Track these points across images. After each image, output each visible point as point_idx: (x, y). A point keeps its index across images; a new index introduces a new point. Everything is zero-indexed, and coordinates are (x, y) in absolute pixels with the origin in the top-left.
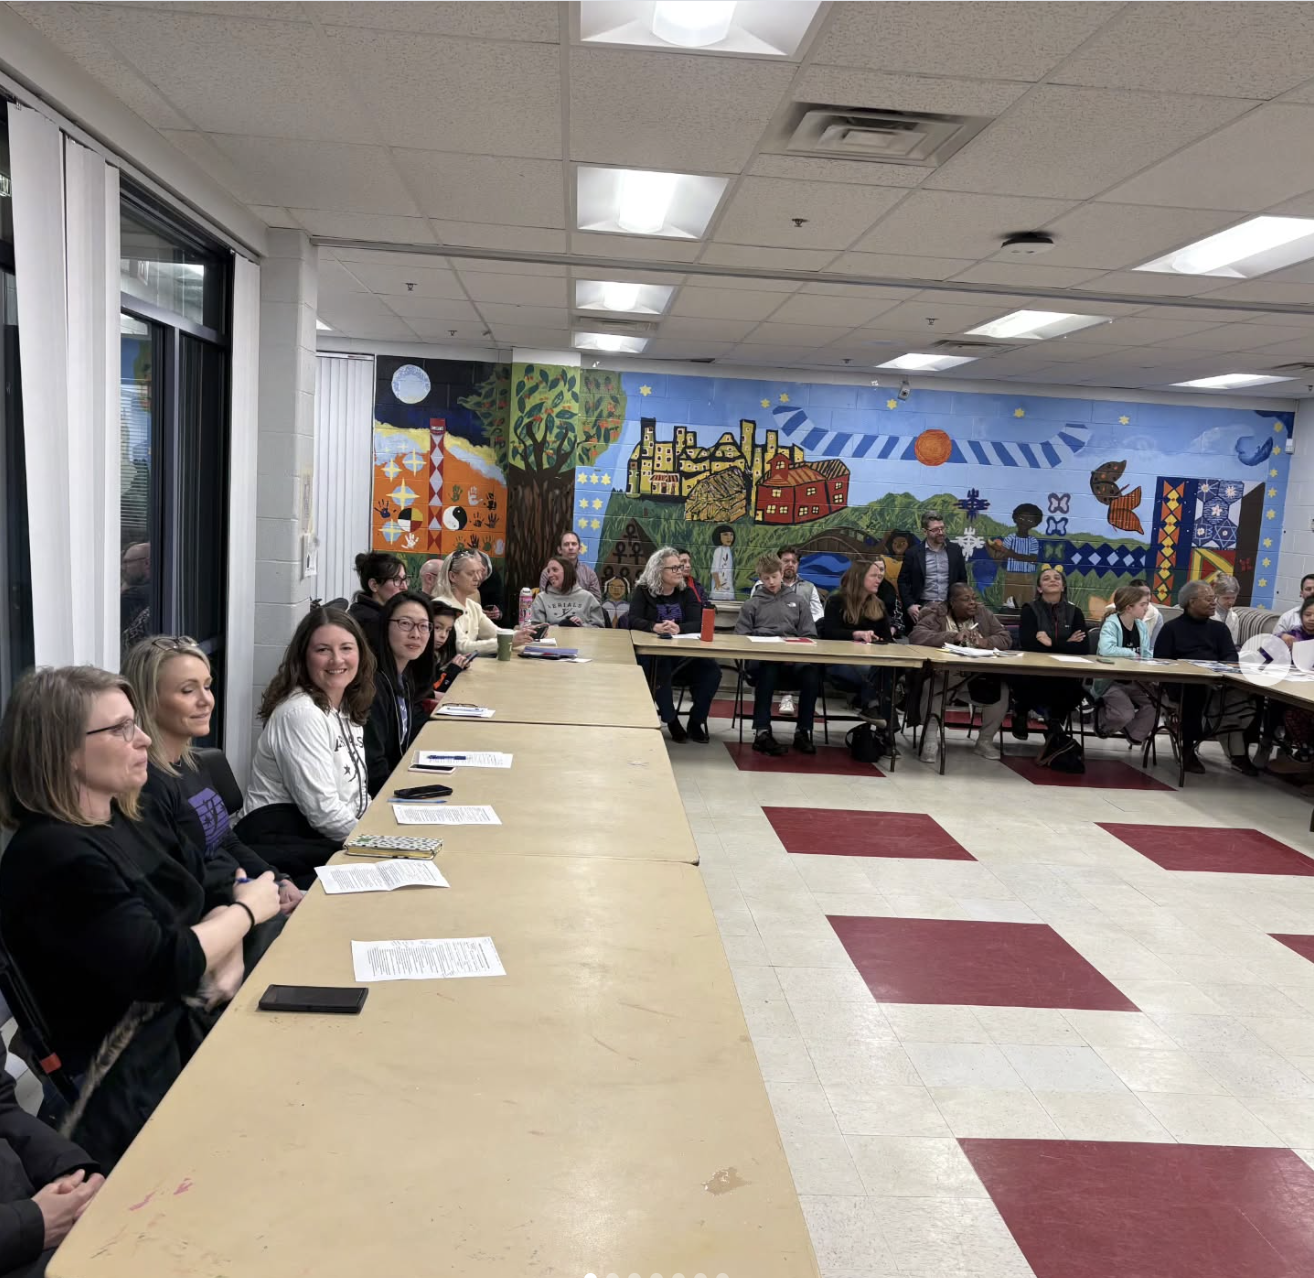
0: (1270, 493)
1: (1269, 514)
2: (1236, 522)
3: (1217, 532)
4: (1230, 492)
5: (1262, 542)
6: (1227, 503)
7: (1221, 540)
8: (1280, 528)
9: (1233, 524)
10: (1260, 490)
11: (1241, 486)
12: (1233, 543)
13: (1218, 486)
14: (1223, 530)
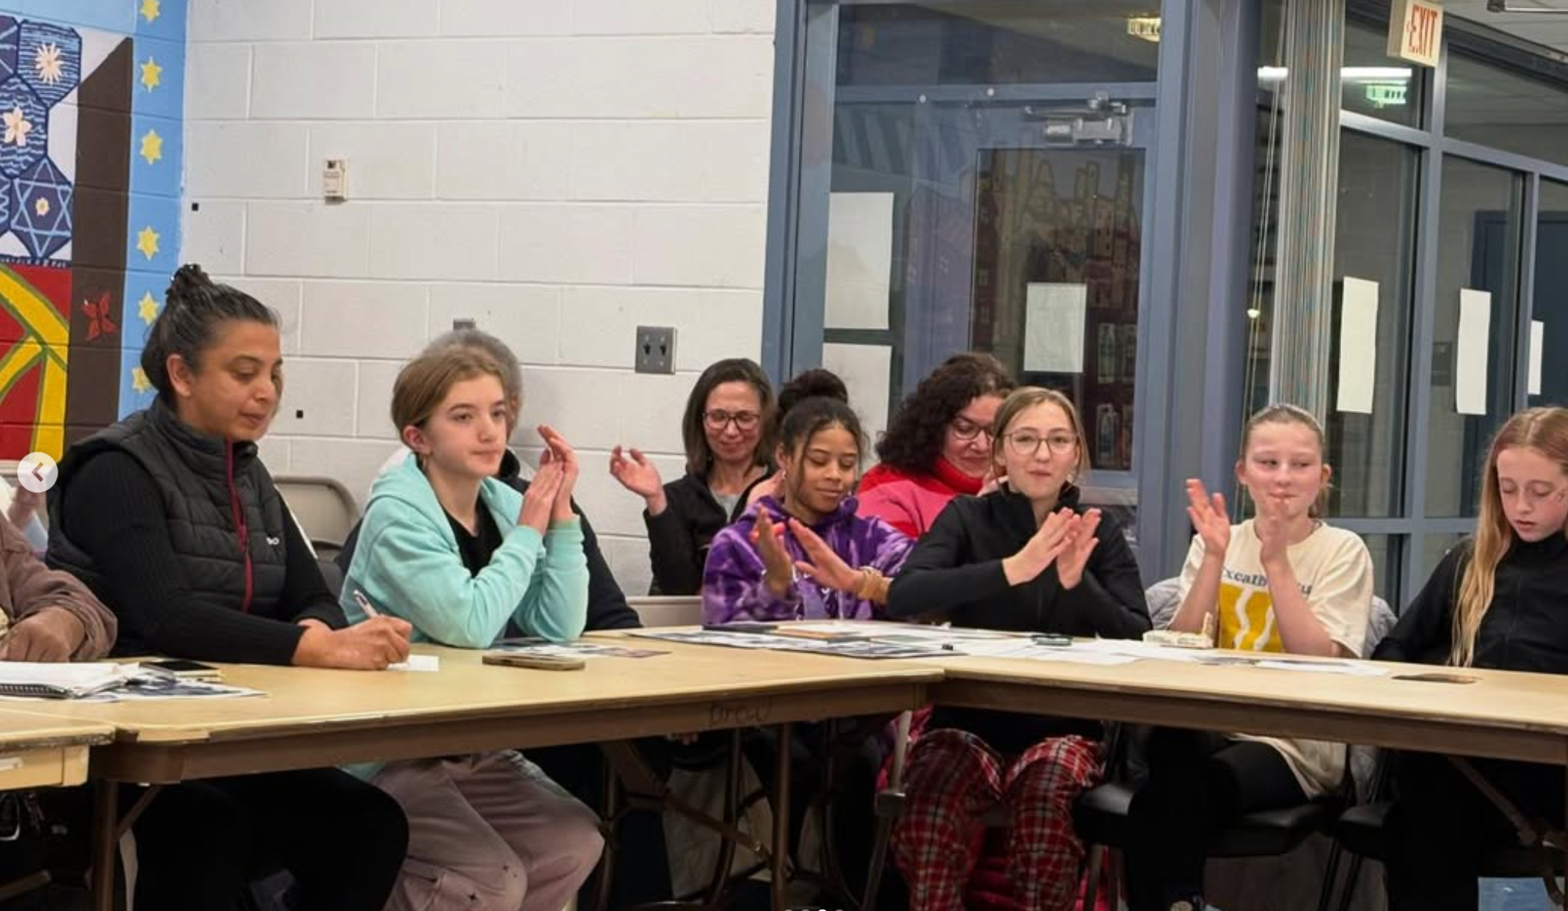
0: (147, 75)
1: (146, 146)
2: (69, 170)
3: (22, 201)
4: (49, 65)
5: (136, 241)
6: (40, 102)
7: (32, 231)
8: (175, 193)
9: (62, 179)
10: (120, 62)
11: (73, 45)
12: (65, 241)
13: (16, 39)
14: (37, 193)
